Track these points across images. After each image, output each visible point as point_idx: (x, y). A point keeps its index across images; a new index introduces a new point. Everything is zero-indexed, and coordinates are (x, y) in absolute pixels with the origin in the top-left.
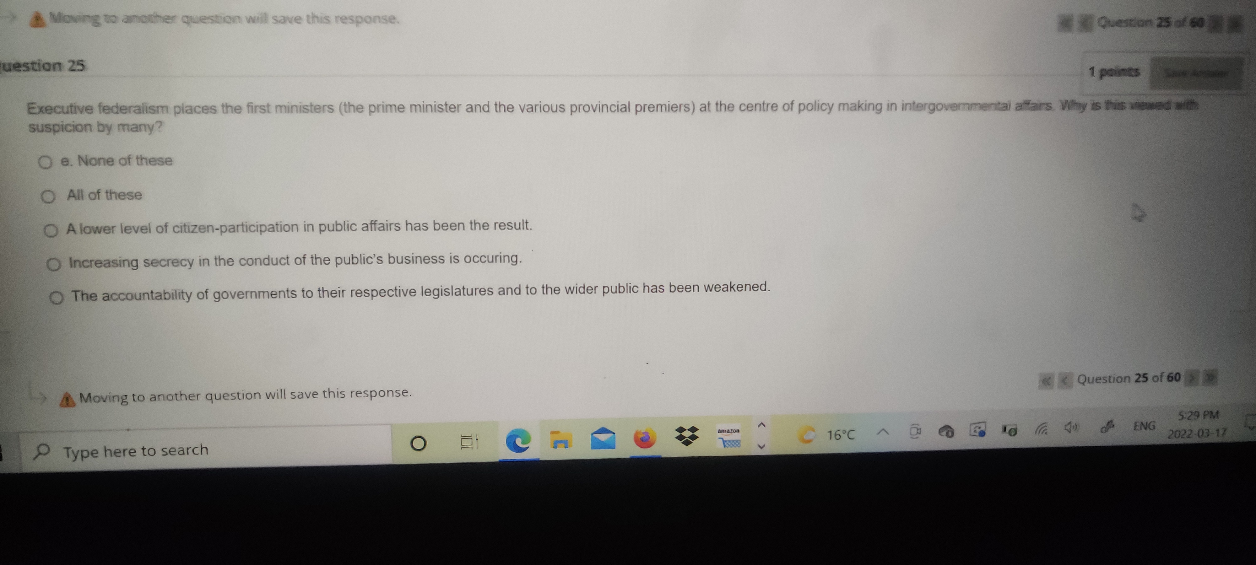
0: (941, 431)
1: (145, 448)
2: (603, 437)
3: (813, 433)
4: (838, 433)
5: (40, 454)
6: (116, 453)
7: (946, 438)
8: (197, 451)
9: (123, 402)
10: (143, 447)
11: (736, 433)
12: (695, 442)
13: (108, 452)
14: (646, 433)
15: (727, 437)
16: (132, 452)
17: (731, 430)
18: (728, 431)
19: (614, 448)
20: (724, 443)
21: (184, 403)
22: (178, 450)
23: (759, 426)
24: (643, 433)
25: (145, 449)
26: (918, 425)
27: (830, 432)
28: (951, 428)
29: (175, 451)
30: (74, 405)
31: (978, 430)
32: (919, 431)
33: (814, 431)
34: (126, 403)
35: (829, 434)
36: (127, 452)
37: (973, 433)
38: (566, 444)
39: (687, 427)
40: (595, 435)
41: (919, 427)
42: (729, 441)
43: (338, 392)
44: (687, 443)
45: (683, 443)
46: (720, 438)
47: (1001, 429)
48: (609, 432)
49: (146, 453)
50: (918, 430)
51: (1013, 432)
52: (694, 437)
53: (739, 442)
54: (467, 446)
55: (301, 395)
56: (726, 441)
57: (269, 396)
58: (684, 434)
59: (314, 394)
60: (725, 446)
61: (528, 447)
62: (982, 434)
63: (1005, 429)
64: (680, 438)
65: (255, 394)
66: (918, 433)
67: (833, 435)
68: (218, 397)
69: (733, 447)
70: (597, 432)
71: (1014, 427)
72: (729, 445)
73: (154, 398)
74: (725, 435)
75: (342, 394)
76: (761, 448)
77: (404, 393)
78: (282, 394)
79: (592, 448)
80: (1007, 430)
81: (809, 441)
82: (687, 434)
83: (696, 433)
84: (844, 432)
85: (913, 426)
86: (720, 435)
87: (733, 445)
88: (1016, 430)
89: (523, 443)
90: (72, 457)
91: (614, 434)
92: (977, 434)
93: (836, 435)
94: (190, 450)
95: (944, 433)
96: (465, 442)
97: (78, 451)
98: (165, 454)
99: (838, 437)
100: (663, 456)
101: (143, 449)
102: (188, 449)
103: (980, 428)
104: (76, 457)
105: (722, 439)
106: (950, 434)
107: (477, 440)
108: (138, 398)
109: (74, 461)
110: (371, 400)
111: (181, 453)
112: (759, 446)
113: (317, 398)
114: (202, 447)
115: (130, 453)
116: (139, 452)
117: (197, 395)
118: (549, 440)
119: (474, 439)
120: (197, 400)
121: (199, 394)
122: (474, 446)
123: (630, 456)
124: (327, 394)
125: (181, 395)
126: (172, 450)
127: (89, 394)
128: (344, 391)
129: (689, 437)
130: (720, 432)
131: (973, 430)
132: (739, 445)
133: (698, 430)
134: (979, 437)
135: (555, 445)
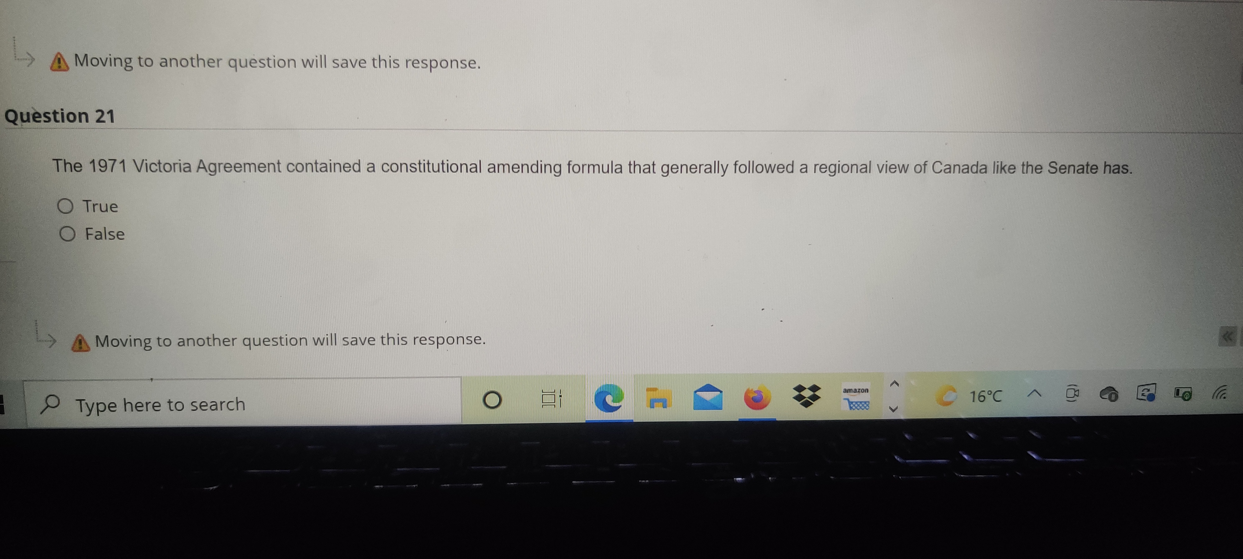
0: (1102, 393)
1: (171, 401)
2: (708, 396)
3: (954, 394)
4: (982, 394)
5: (48, 406)
6: (138, 407)
7: (1108, 401)
8: (232, 406)
9: (146, 346)
10: (170, 400)
11: (864, 393)
12: (816, 403)
13: (128, 406)
14: (759, 392)
15: (855, 398)
16: (156, 406)
17: (859, 390)
18: (855, 391)
19: (722, 409)
20: (850, 405)
21: (218, 350)
22: (209, 405)
23: (892, 384)
24: (755, 392)
25: (172, 402)
26: (1075, 385)
28: (1114, 390)
29: (207, 406)
30: (88, 350)
31: (1147, 393)
32: (1077, 393)
33: (954, 391)
34: (149, 348)
35: (972, 395)
36: (150, 406)
37: (1140, 397)
38: (665, 404)
39: (807, 385)
40: (698, 393)
41: (1076, 388)
42: (856, 403)
43: (398, 338)
44: (807, 404)
45: (801, 404)
46: (845, 399)
47: (1173, 392)
48: (717, 390)
49: (173, 407)
50: (1075, 391)
51: (1187, 396)
52: (815, 398)
53: (867, 403)
54: (549, 404)
55: (355, 341)
56: (852, 403)
57: (318, 342)
58: (803, 393)
59: (370, 341)
60: (851, 408)
61: (621, 406)
62: (1151, 398)
63: (1177, 392)
64: (799, 398)
65: (301, 339)
66: (1075, 395)
67: (977, 397)
68: (257, 343)
69: (861, 409)
70: (701, 390)
71: (1189, 390)
72: (856, 408)
73: (182, 343)
74: (850, 395)
75: (403, 341)
76: (893, 411)
77: (477, 340)
78: (332, 339)
79: (694, 409)
80: (1181, 395)
81: (949, 403)
82: (807, 393)
83: (817, 393)
84: (990, 393)
85: (1069, 387)
86: (846, 395)
87: (861, 408)
88: (1190, 394)
89: (613, 401)
90: (86, 411)
91: (721, 392)
92: (1145, 398)
93: (979, 396)
94: (224, 405)
95: (1107, 396)
96: (549, 399)
97: (93, 403)
98: (195, 408)
99: (982, 399)
100: (779, 419)
101: (170, 402)
102: (221, 403)
103: (1149, 390)
104: (91, 411)
105: (848, 400)
106: (1113, 397)
107: (561, 396)
108: (164, 342)
109: (88, 415)
110: (438, 348)
111: (213, 408)
112: (891, 408)
113: (374, 345)
114: (238, 401)
115: (153, 407)
116: (165, 406)
117: (233, 339)
118: (644, 399)
119: (557, 395)
120: (233, 345)
121: (236, 338)
122: (557, 403)
123: (739, 419)
124: (385, 340)
125: (214, 339)
126: (203, 404)
127: (107, 336)
128: (406, 337)
129: (809, 398)
130: (846, 392)
131: (1140, 393)
132: (867, 407)
133: (820, 388)
134: (1147, 402)
135: (652, 404)
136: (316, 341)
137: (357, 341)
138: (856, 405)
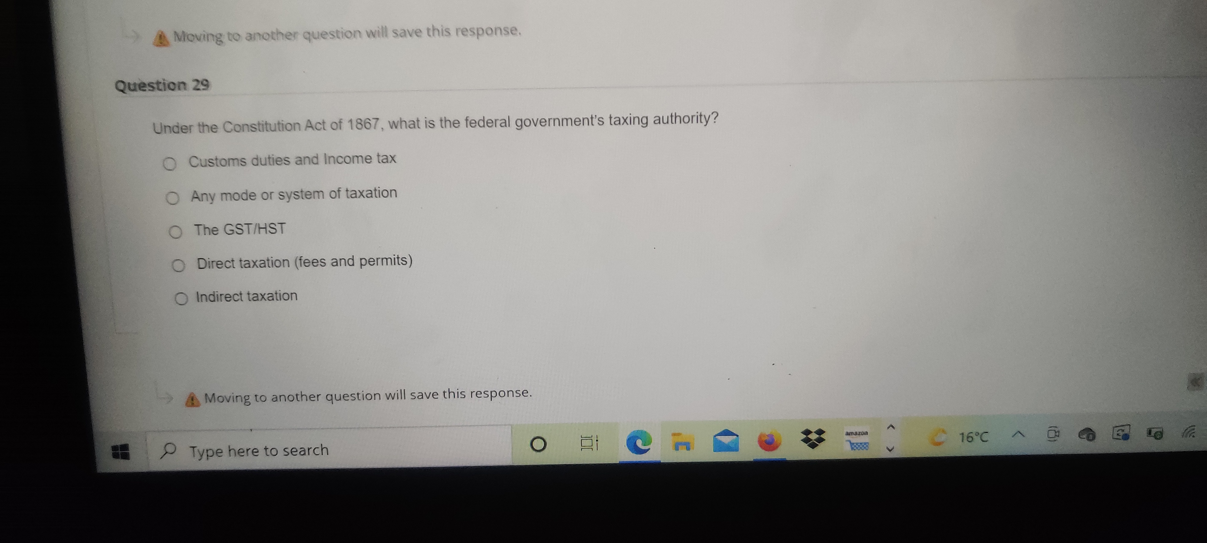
0: (1081, 434)
1: (267, 447)
2: (726, 439)
3: (945, 436)
4: (971, 435)
5: (166, 453)
6: (240, 453)
7: (1086, 441)
8: (318, 451)
9: (245, 402)
10: (266, 447)
11: (864, 435)
12: (821, 445)
13: (232, 452)
14: (771, 436)
15: (856, 440)
16: (255, 452)
17: (860, 432)
18: (856, 434)
19: (738, 451)
20: (851, 446)
21: (305, 405)
22: (299, 450)
23: (888, 428)
24: (768, 436)
25: (267, 449)
26: (1056, 427)
27: (963, 434)
28: (1092, 431)
29: (297, 451)
30: (198, 405)
31: (1121, 433)
33: (945, 432)
34: (248, 404)
35: (962, 436)
36: (250, 451)
37: (1116, 436)
38: (688, 446)
39: (813, 429)
40: (719, 437)
41: (1057, 430)
42: (857, 444)
43: (458, 392)
44: (813, 446)
45: (808, 445)
46: (847, 441)
48: (732, 434)
49: (269, 453)
50: (1056, 432)
51: (1159, 435)
52: (820, 440)
53: (867, 444)
54: (588, 447)
55: (421, 396)
56: (854, 443)
57: (389, 397)
58: (810, 436)
59: (434, 395)
60: (852, 449)
61: (650, 449)
62: (1126, 437)
63: (1150, 432)
64: (807, 440)
65: (375, 395)
66: (1055, 435)
67: (965, 438)
68: (338, 398)
69: (861, 450)
70: (720, 434)
71: (1160, 430)
72: (857, 448)
73: (275, 399)
74: (852, 438)
75: (462, 395)
76: (890, 451)
77: (525, 393)
78: (402, 394)
79: (714, 451)
80: (1153, 434)
81: (941, 443)
82: (813, 436)
83: (822, 436)
84: (977, 434)
85: (1050, 429)
86: (848, 438)
87: (861, 448)
88: (1162, 433)
89: (644, 445)
90: (198, 456)
91: (738, 436)
92: (1120, 437)
93: (968, 437)
94: (311, 450)
95: (1084, 436)
96: (587, 443)
97: (204, 450)
98: (287, 454)
99: (970, 439)
100: (788, 459)
101: (266, 449)
102: (309, 449)
103: (1123, 431)
104: (201, 456)
105: (850, 441)
106: (1091, 436)
107: (597, 441)
108: (261, 398)
109: (200, 460)
110: (491, 400)
111: (302, 453)
112: (887, 448)
113: (437, 398)
114: (323, 447)
115: (253, 452)
116: (262, 452)
117: (318, 396)
118: (670, 442)
119: (594, 440)
120: (318, 400)
121: (320, 395)
122: (594, 447)
123: (754, 459)
124: (447, 394)
125: (302, 396)
126: (293, 450)
127: (214, 394)
128: (464, 392)
129: (814, 440)
130: (848, 435)
131: (1116, 433)
132: (867, 448)
133: (825, 432)
134: (1122, 441)
135: (677, 447)
136: (388, 396)
137: (422, 395)
138: (857, 446)
